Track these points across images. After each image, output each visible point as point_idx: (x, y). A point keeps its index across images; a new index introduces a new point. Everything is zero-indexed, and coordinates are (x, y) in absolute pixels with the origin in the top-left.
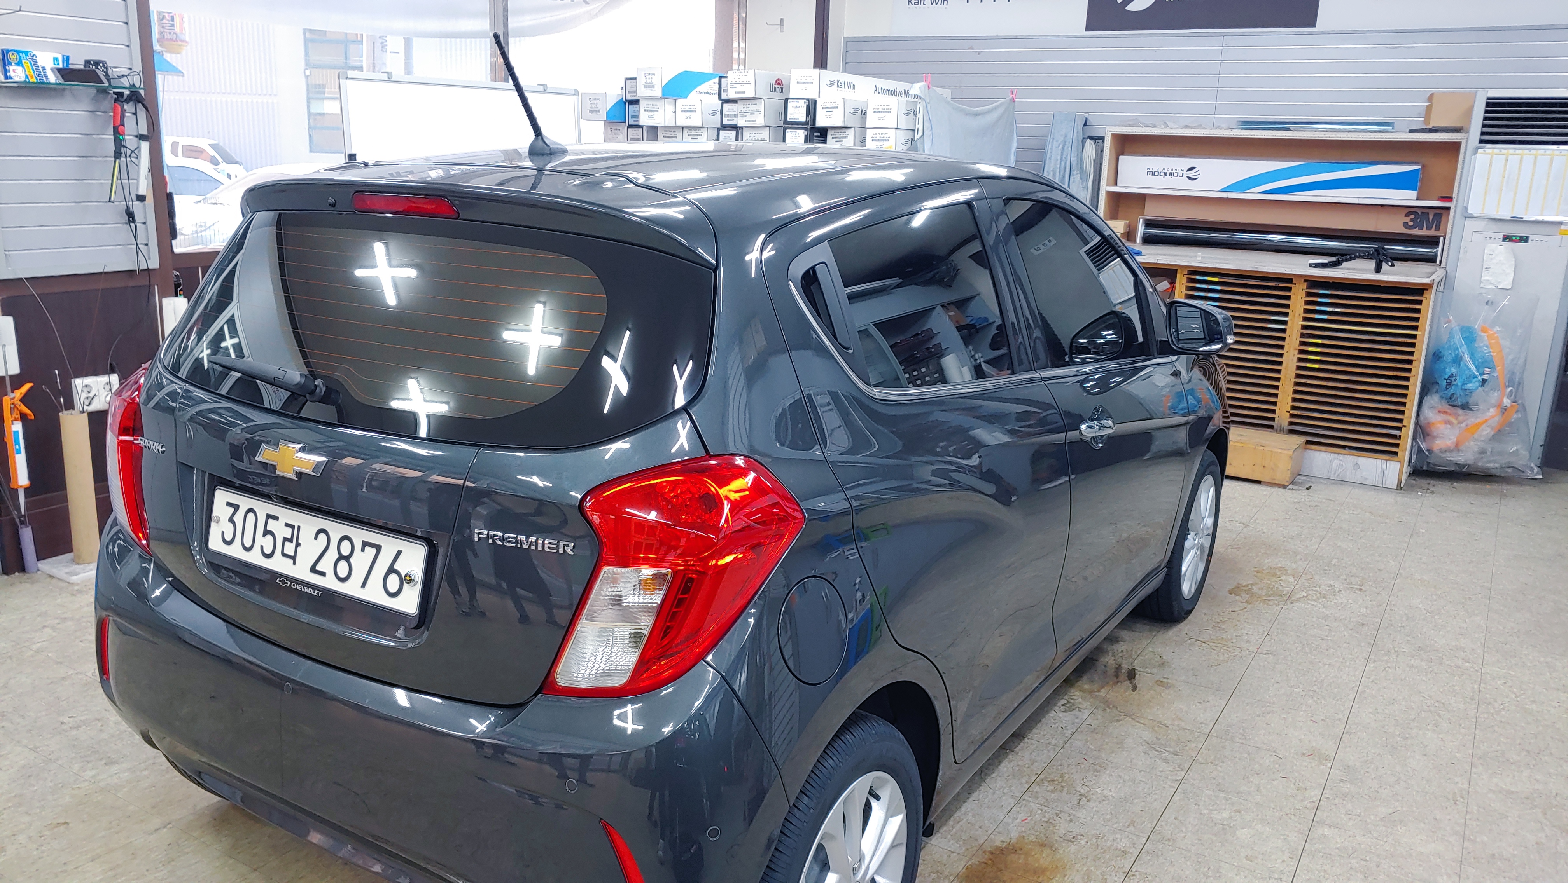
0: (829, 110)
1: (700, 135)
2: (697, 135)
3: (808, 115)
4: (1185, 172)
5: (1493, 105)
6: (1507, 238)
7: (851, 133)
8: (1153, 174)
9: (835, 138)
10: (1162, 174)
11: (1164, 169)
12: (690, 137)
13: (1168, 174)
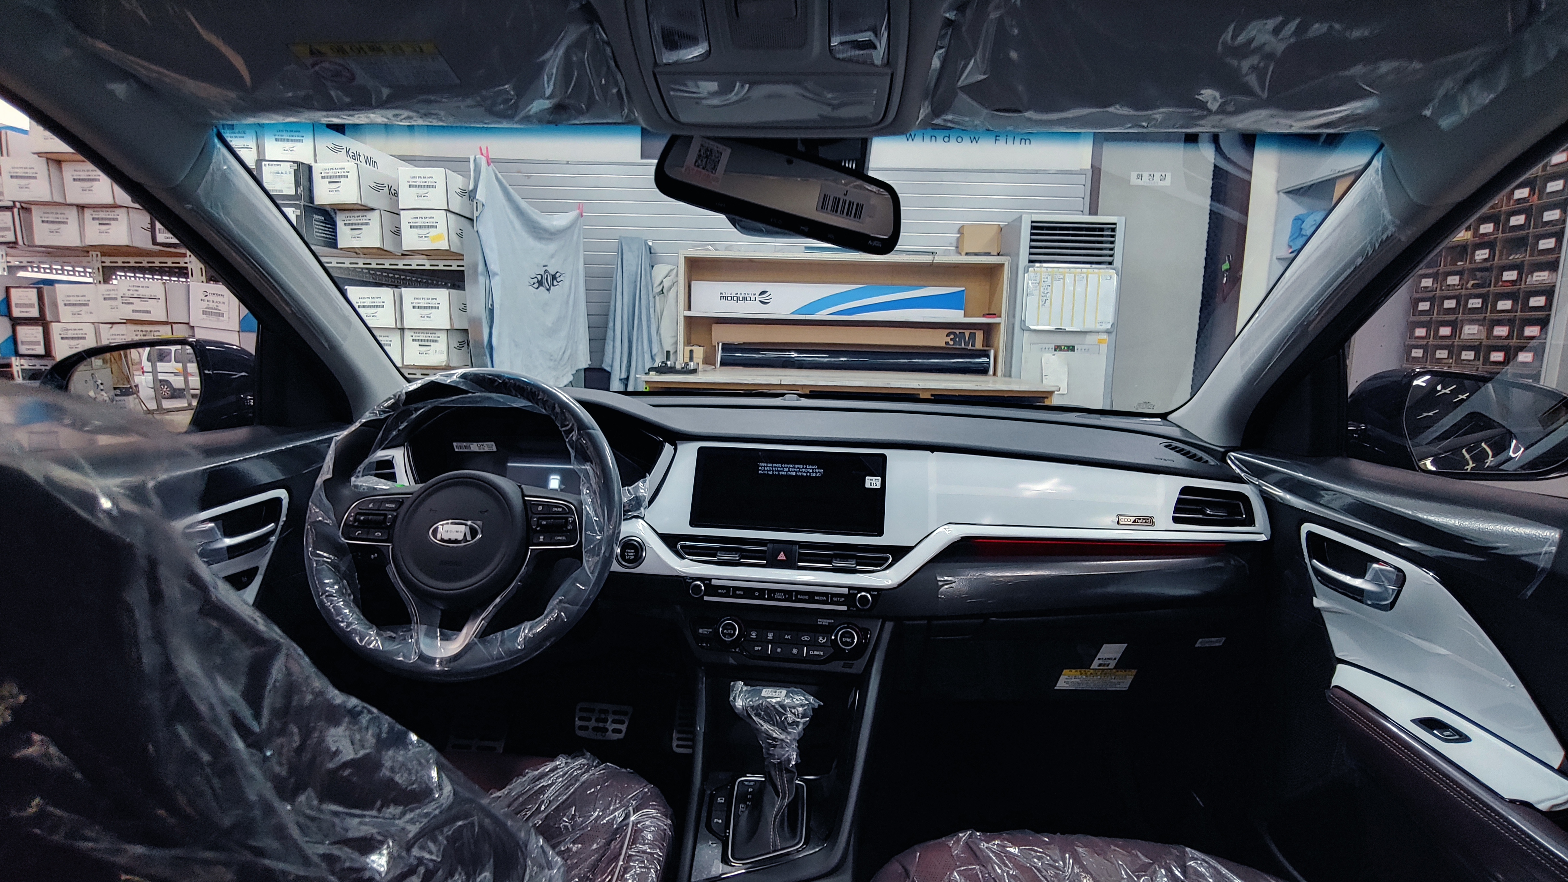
0: (334, 179)
1: (114, 219)
2: (110, 219)
3: (297, 184)
4: (757, 296)
5: (1037, 228)
6: (1058, 348)
7: (374, 216)
8: (726, 298)
9: (350, 224)
10: (735, 298)
11: (737, 294)
12: (98, 222)
13: (741, 299)
